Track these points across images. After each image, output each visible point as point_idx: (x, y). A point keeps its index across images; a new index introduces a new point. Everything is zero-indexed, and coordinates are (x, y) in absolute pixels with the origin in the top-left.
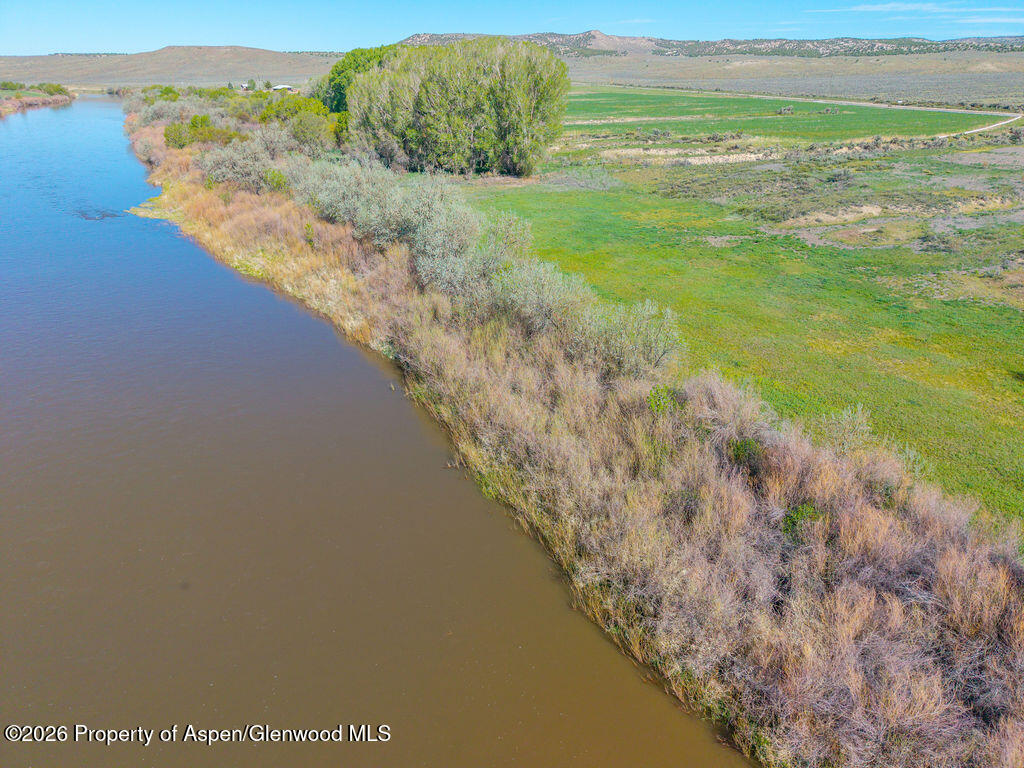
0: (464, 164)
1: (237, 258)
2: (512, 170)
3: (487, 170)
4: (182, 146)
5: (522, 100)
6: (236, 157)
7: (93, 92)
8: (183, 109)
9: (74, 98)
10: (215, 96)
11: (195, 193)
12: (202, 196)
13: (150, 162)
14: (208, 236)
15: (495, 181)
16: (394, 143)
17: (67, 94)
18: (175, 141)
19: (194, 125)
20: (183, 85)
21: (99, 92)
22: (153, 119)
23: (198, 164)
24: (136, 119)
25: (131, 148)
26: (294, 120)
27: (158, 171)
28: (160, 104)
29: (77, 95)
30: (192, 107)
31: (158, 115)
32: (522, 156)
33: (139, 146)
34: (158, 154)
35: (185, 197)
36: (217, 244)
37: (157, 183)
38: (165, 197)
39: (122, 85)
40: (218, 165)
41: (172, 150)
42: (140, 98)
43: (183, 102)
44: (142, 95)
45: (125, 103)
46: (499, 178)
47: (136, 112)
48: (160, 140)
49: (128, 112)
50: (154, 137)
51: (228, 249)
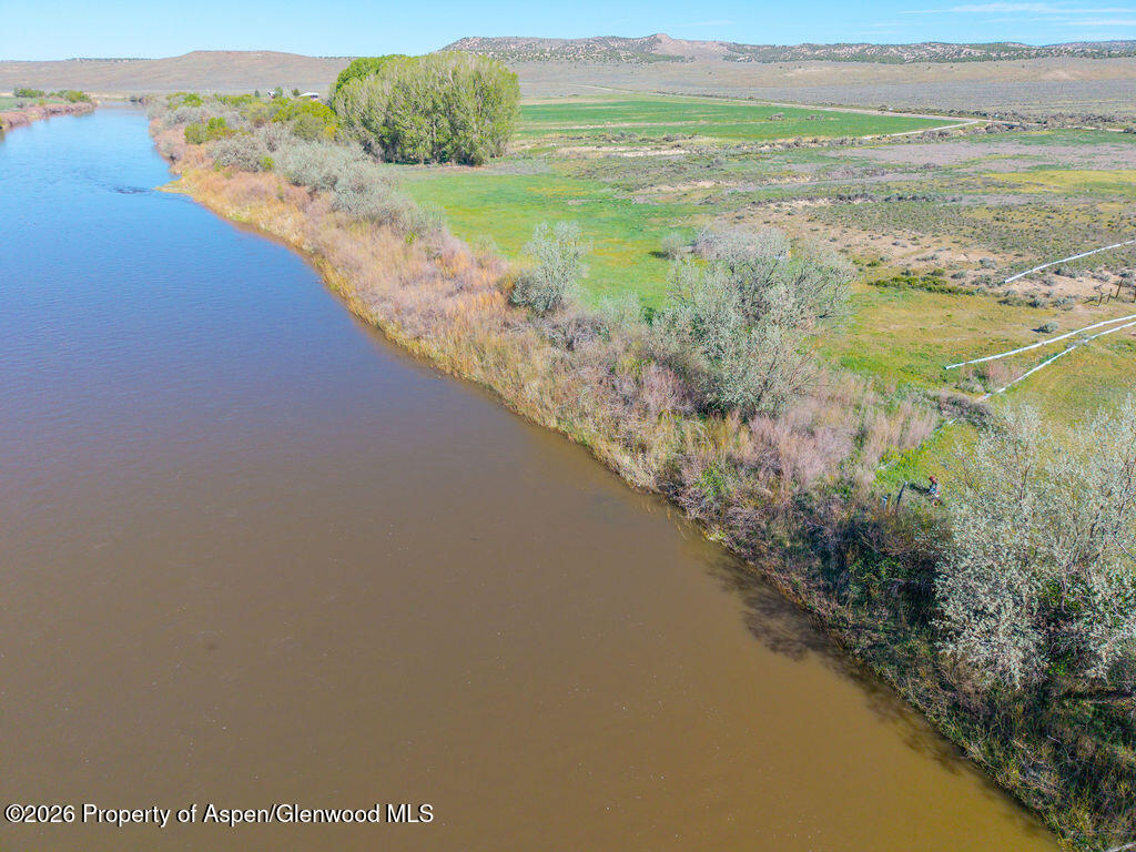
0: (428, 156)
1: (232, 212)
2: (468, 160)
3: (448, 160)
4: (199, 143)
5: (470, 103)
6: (238, 146)
7: (115, 100)
8: (204, 113)
9: (96, 105)
10: (237, 102)
11: (207, 175)
12: (213, 176)
13: (172, 158)
14: (213, 201)
15: (453, 169)
16: (373, 139)
17: (89, 101)
18: (194, 139)
19: (212, 126)
20: (209, 93)
21: (121, 100)
22: (176, 123)
23: (210, 154)
24: (160, 124)
25: (156, 148)
26: (297, 120)
27: (179, 164)
28: (182, 109)
29: (98, 102)
30: (212, 112)
31: (180, 120)
32: (473, 148)
33: (163, 146)
34: (179, 151)
35: (199, 178)
36: (219, 205)
37: (178, 172)
38: (184, 180)
39: (146, 92)
40: (224, 152)
41: (190, 146)
42: (164, 105)
43: (204, 107)
44: (167, 102)
45: (149, 109)
46: (456, 167)
47: (160, 117)
48: (181, 139)
49: (152, 118)
50: (177, 137)
51: (227, 207)
